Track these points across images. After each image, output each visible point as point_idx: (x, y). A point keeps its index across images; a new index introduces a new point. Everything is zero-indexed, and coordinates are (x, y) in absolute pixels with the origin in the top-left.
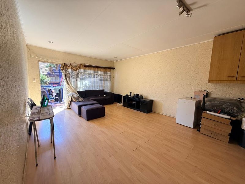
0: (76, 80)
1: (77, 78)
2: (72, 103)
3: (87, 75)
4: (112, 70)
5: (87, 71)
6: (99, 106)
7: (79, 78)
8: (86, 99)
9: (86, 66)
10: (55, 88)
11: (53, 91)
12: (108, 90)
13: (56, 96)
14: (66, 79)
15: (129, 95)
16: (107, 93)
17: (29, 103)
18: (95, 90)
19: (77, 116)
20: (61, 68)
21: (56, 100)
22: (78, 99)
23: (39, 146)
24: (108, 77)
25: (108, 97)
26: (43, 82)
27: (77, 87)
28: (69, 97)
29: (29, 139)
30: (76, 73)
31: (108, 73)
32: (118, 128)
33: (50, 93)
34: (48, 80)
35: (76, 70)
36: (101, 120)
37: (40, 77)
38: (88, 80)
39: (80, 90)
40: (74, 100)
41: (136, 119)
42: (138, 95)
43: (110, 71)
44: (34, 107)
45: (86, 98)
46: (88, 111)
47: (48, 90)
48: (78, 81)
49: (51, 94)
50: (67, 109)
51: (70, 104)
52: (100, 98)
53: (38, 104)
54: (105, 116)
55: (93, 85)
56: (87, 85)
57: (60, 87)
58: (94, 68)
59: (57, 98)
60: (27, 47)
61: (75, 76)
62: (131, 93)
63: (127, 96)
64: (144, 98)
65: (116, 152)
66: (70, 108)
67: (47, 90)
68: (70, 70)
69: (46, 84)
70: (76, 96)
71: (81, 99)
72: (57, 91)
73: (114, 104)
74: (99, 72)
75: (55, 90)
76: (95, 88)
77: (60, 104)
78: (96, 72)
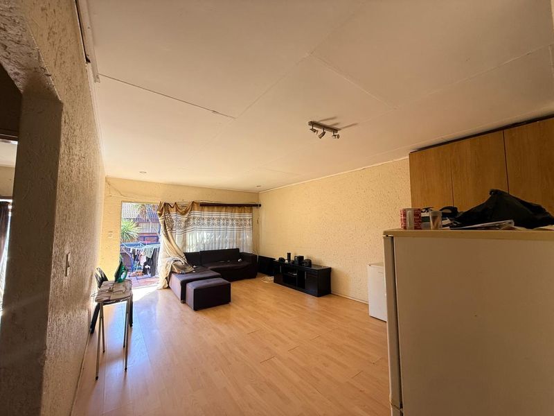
0: (184, 233)
1: (185, 227)
2: (173, 275)
3: (206, 222)
4: (254, 208)
5: (206, 213)
6: (221, 281)
7: (190, 228)
8: (200, 268)
9: (203, 205)
10: (145, 247)
11: (142, 253)
12: (246, 249)
13: (145, 264)
14: (166, 232)
15: (286, 258)
16: (244, 256)
17: (97, 276)
18: (220, 249)
19: (179, 302)
20: (158, 212)
21: (145, 271)
22: (184, 268)
23: (104, 352)
24: (248, 222)
25: (246, 263)
26: (125, 235)
27: (185, 245)
28: (167, 265)
29: (90, 341)
30: (184, 218)
31: (247, 216)
32: (248, 324)
33: (136, 258)
34: (135, 231)
35: (186, 212)
36: (222, 311)
37: (121, 226)
38: (208, 231)
39: (191, 251)
40: (176, 271)
41: (290, 307)
42: (301, 258)
43: (251, 212)
44: (104, 282)
45: (201, 265)
46: (197, 292)
47: (134, 251)
48: (188, 234)
49: (138, 260)
50: (164, 288)
51: (168, 279)
52: (228, 266)
53: (111, 278)
54: (230, 301)
55: (217, 239)
56: (205, 241)
57: (155, 246)
58: (220, 208)
59: (147, 267)
60: (106, 181)
61: (183, 224)
62: (289, 255)
63: (282, 260)
64: (315, 265)
65: (230, 364)
66: (169, 287)
67: (131, 252)
68: (173, 214)
69: (132, 238)
70: (180, 264)
71: (190, 269)
72: (149, 253)
73: (257, 279)
74: (229, 214)
75: (145, 253)
76: (221, 245)
77: (152, 280)
78: (223, 214)
